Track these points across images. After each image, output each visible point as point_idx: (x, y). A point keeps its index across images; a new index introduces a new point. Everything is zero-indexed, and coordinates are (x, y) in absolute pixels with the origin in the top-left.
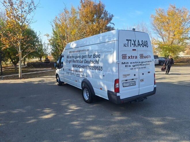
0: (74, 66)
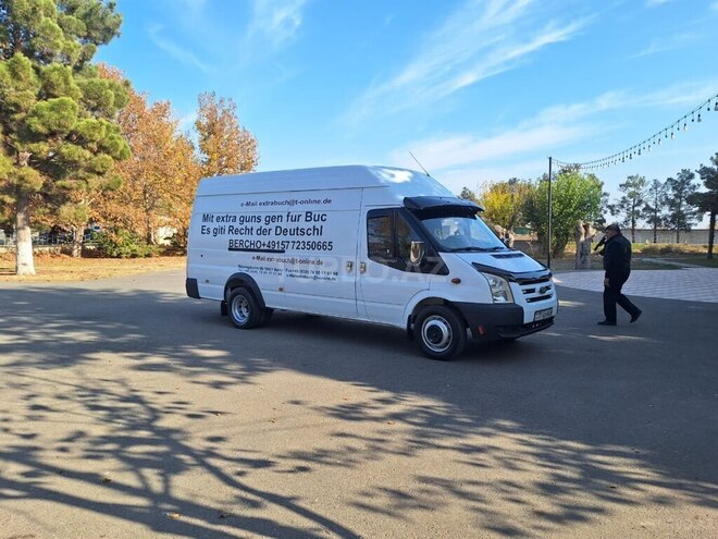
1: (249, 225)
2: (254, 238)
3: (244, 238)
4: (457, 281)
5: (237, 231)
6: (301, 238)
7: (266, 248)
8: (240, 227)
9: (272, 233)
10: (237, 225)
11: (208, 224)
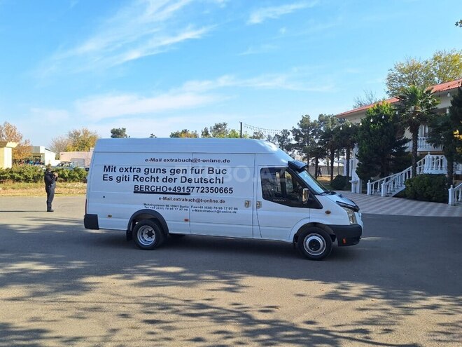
1: (155, 175)
2: (161, 184)
3: (150, 184)
4: (328, 213)
5: (142, 179)
6: (205, 185)
7: (172, 191)
8: (145, 176)
9: (178, 181)
10: (142, 174)
11: (110, 174)
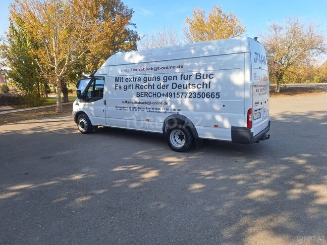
0: (138, 95)
